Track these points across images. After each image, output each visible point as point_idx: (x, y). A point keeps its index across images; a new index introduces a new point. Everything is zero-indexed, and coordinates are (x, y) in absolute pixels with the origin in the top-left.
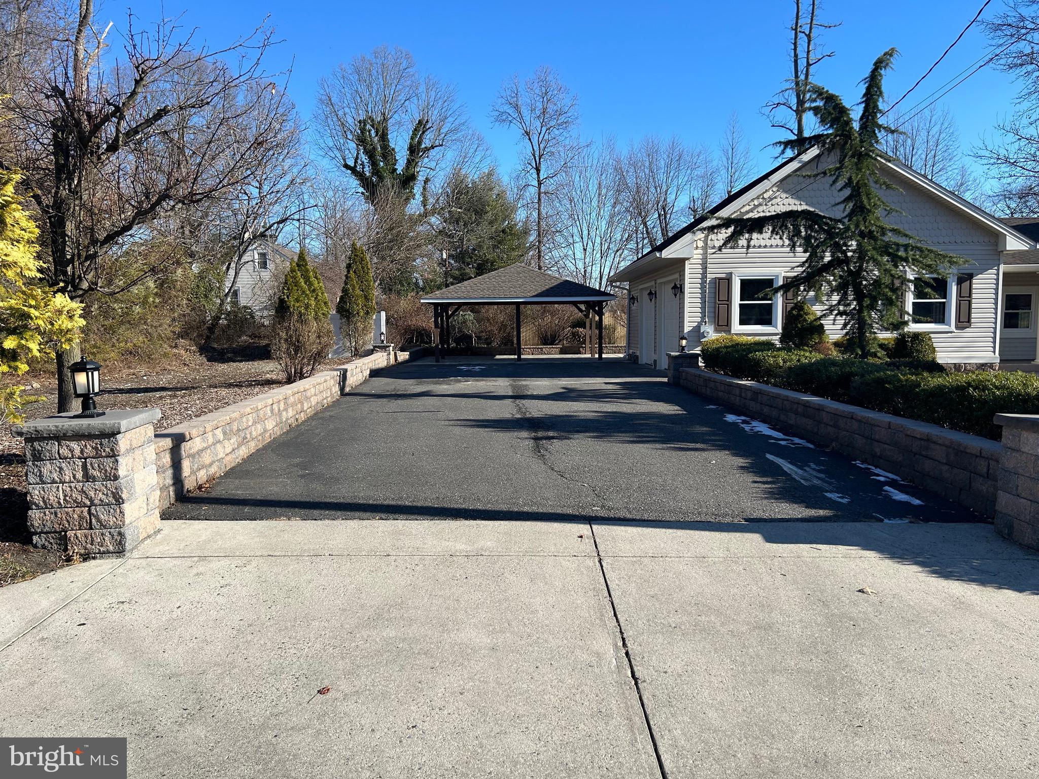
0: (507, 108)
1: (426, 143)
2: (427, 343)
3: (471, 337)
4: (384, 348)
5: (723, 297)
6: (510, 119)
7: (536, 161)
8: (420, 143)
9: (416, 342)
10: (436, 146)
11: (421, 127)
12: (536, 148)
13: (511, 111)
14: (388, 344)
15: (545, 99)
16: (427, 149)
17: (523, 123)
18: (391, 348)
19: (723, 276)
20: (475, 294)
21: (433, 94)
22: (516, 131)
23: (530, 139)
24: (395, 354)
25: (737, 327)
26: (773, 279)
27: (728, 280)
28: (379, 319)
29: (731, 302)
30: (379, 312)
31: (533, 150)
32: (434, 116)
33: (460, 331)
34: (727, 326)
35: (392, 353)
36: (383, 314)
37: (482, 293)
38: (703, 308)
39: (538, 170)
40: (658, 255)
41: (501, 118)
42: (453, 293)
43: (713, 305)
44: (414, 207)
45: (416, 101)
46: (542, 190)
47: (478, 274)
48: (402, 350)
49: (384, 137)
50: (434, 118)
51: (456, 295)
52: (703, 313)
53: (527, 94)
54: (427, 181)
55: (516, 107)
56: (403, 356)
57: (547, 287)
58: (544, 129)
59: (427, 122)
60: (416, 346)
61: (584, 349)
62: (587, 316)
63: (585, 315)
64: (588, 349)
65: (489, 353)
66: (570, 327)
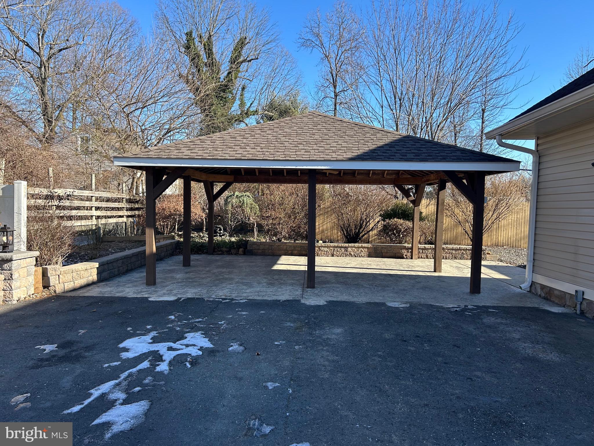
0: (310, 36)
6: (313, 44)
7: (333, 79)
12: (333, 67)
17: (323, 48)
23: (328, 61)
31: (331, 69)
39: (335, 85)
46: (338, 101)
54: (243, 88)
59: (246, 39)
61: (410, 250)
62: (416, 203)
63: (413, 202)
64: (415, 252)
65: (270, 251)
66: (380, 215)
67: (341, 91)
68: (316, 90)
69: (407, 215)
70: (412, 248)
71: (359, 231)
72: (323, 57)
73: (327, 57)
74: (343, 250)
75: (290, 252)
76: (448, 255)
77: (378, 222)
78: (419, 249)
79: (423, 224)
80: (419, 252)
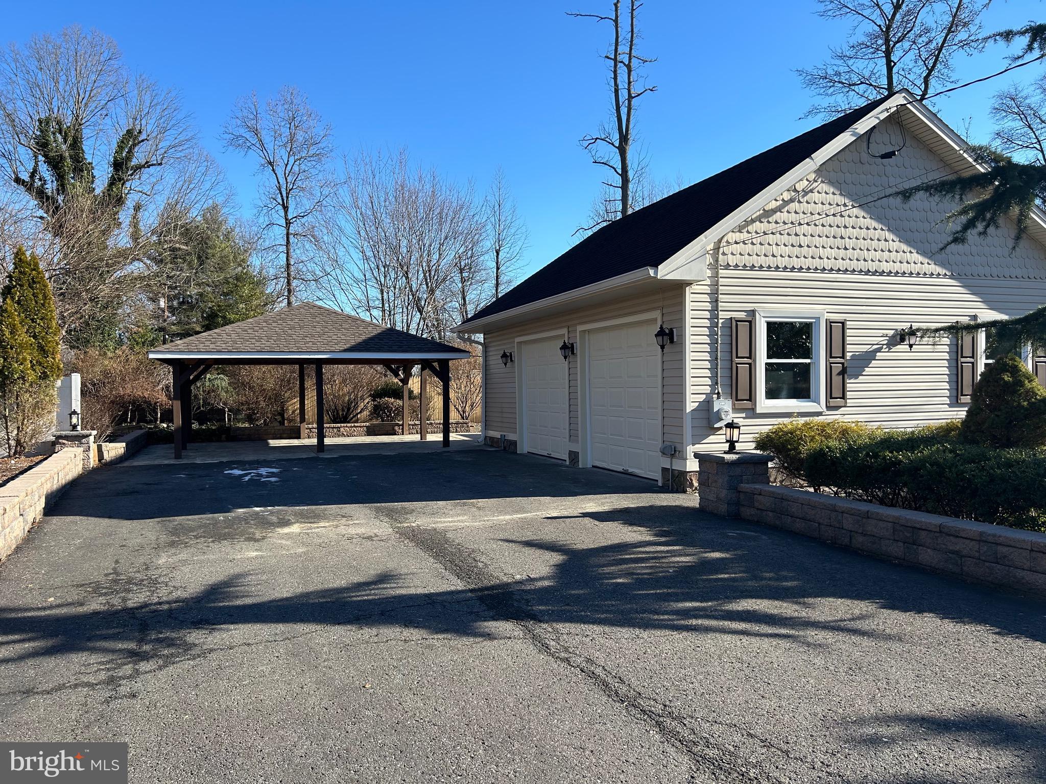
0: (242, 131)
1: (139, 157)
2: (150, 422)
3: (223, 411)
4: (78, 439)
5: (743, 351)
6: (249, 144)
7: (282, 196)
8: (129, 158)
9: (132, 420)
10: (152, 165)
11: (131, 139)
12: (282, 181)
13: (248, 135)
14: (85, 432)
15: (293, 124)
16: (139, 167)
17: (264, 151)
18: (92, 439)
19: (742, 315)
20: (248, 346)
21: (147, 99)
22: (255, 158)
23: (273, 170)
24: (100, 449)
25: (764, 404)
26: (811, 324)
27: (750, 322)
28: (67, 387)
29: (755, 361)
30: (68, 375)
31: (279, 183)
32: (149, 126)
33: (206, 403)
34: (750, 400)
35: (94, 447)
36: (76, 378)
37: (258, 344)
38: (714, 369)
39: (286, 208)
40: (652, 272)
41: (236, 142)
42: (208, 343)
43: (728, 365)
44: (121, 239)
45: (123, 103)
46: (292, 230)
47: (207, 328)
48: (112, 439)
49: (76, 145)
50: (149, 128)
51: (212, 346)
52: (714, 377)
53: (268, 117)
54: (137, 208)
55: (256, 132)
56: (115, 450)
57: (363, 337)
58: (292, 160)
59: (140, 132)
60: (134, 428)
61: (401, 427)
62: (405, 381)
63: (401, 380)
64: (406, 428)
65: (256, 436)
66: (370, 395)
67: (295, 217)
68: (255, 211)
69: (397, 393)
70: (402, 425)
71: (346, 414)
72: (263, 163)
73: (270, 163)
74: (335, 430)
75: (279, 435)
76: (436, 430)
77: (368, 403)
78: (409, 425)
79: (413, 402)
80: (410, 429)
